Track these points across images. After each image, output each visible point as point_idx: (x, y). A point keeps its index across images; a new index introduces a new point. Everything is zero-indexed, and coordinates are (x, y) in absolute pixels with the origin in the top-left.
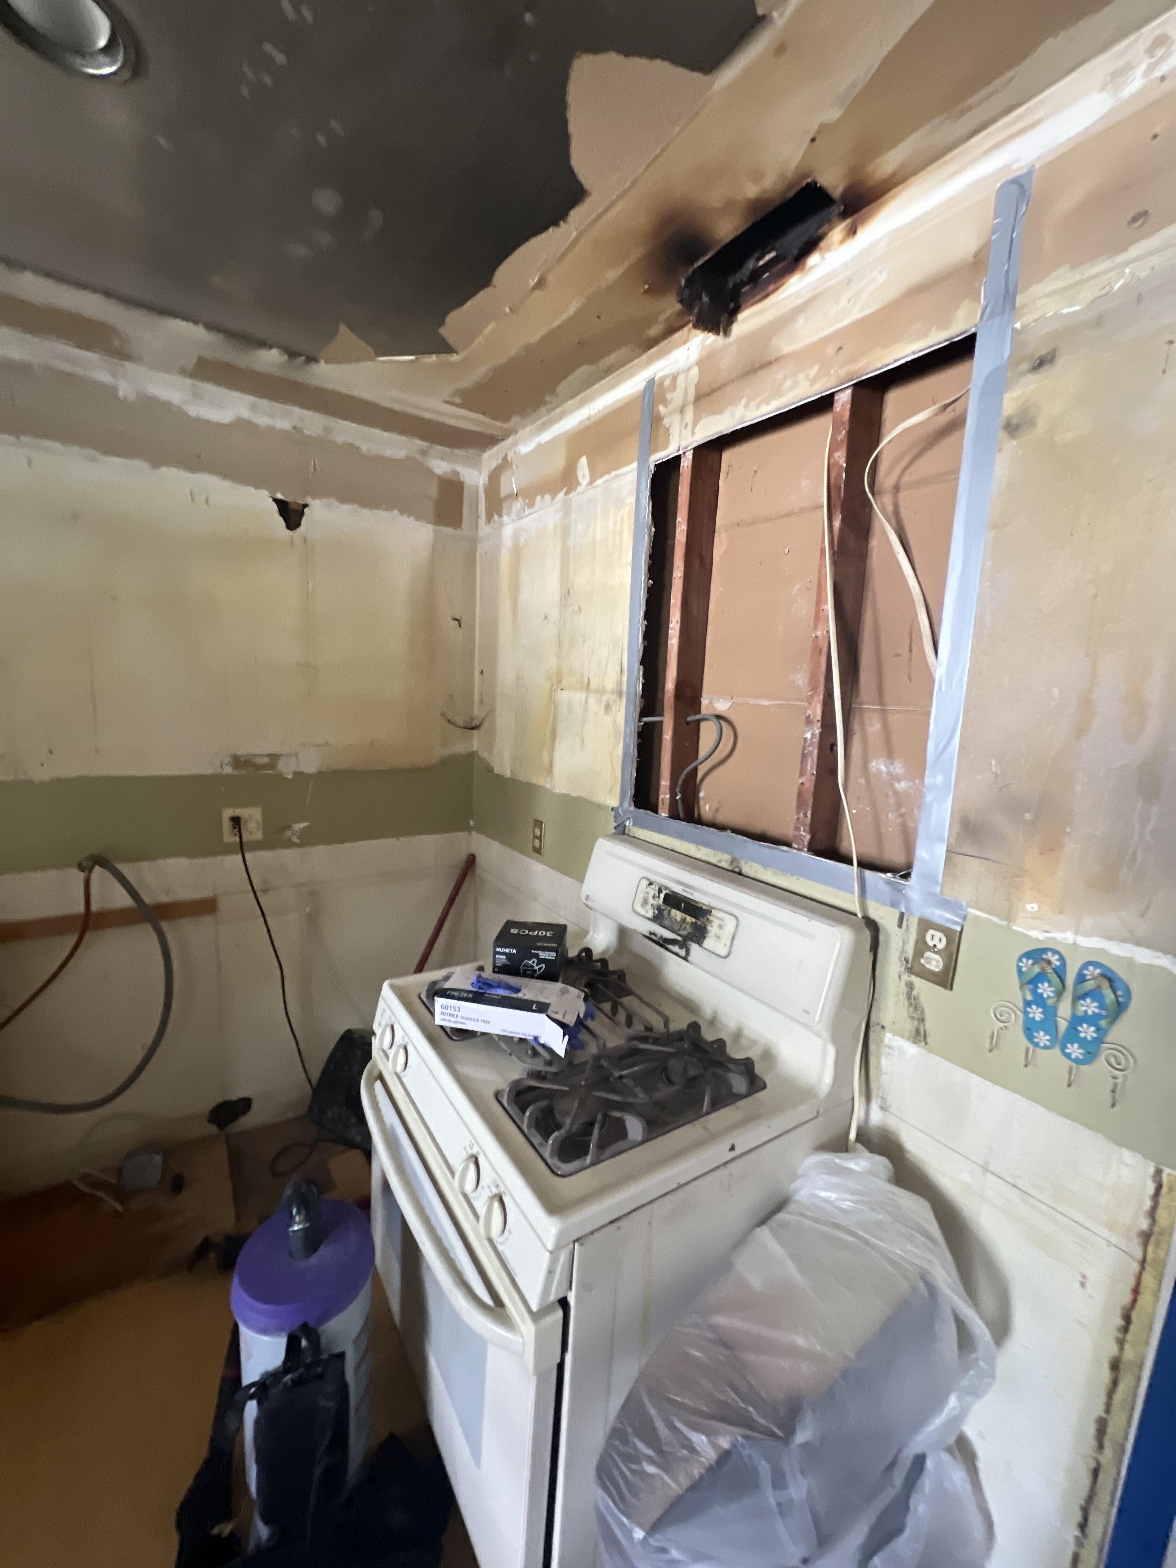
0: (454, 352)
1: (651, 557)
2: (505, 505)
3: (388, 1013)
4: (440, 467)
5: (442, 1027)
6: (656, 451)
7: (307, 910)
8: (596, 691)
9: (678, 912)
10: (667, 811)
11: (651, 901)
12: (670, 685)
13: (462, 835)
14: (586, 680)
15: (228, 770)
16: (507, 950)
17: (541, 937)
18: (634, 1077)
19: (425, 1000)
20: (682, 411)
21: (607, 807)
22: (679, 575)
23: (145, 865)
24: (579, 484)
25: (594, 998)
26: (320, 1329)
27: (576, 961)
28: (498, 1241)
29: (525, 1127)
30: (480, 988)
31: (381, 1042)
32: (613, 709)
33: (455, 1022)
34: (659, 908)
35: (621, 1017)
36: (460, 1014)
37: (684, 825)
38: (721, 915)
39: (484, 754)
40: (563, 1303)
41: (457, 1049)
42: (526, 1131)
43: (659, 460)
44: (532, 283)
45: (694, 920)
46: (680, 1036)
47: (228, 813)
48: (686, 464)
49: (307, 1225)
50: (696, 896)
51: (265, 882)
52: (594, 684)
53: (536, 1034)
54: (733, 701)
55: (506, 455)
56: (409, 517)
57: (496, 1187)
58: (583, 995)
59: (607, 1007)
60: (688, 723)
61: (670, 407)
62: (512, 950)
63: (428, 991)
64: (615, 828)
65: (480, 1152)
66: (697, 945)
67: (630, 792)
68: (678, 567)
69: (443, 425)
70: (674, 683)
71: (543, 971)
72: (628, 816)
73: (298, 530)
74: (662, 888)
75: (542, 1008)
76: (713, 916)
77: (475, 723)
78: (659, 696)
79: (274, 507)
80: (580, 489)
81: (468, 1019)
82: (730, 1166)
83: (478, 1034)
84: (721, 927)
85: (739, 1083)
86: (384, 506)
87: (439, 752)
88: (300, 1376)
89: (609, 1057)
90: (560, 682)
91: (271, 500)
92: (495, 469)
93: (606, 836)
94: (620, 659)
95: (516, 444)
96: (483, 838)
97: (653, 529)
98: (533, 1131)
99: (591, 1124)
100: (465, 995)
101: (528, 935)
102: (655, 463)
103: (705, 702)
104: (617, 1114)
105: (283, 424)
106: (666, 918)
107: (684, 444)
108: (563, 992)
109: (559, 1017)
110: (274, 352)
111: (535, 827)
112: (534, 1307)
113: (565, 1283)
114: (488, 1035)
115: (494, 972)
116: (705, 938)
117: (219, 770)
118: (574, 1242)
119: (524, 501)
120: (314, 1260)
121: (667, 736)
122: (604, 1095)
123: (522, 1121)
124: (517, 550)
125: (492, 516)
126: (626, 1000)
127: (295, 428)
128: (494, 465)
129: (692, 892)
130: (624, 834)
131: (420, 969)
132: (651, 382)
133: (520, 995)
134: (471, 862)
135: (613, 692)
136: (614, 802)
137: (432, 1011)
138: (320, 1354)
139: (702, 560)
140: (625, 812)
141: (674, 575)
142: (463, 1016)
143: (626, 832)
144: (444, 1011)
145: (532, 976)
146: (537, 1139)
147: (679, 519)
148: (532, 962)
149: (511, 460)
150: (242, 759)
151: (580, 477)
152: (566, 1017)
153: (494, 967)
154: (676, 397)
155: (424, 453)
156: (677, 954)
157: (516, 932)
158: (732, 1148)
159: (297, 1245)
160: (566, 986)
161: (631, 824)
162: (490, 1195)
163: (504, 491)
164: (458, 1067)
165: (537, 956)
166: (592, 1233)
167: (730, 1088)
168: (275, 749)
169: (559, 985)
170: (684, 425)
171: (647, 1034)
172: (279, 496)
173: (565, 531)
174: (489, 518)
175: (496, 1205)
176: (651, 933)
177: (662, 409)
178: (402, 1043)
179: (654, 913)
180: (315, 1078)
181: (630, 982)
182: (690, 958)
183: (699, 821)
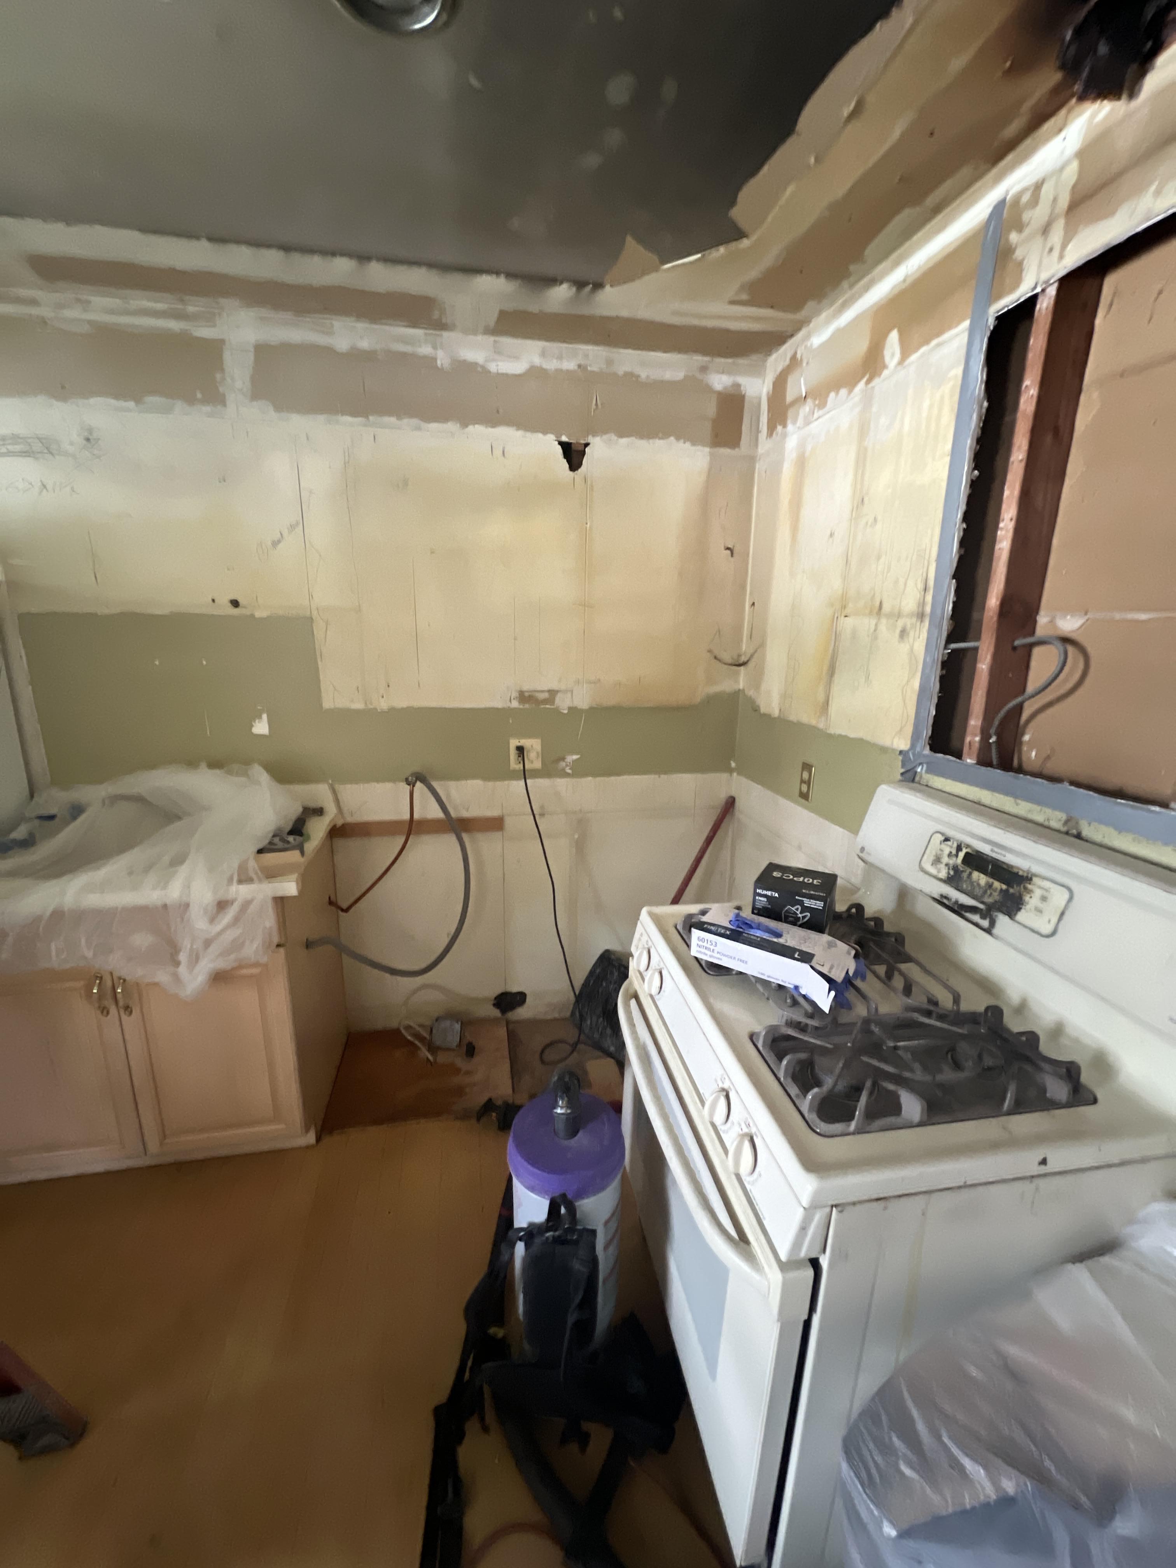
0: (745, 237)
1: (979, 441)
2: (790, 413)
3: (645, 938)
4: (720, 381)
5: (696, 958)
6: (999, 297)
7: (576, 836)
8: (889, 616)
9: (982, 876)
10: (975, 755)
11: (945, 859)
12: (993, 601)
13: (724, 776)
14: (878, 604)
15: (515, 704)
16: (769, 893)
17: (806, 883)
18: (914, 1052)
19: (681, 931)
20: (1045, 230)
21: (893, 750)
22: (1020, 457)
23: (452, 784)
24: (885, 367)
25: (866, 957)
26: (577, 1204)
27: (845, 915)
28: (746, 1179)
29: (781, 1075)
30: (738, 927)
31: (638, 964)
32: (912, 634)
33: (711, 956)
34: (955, 868)
35: (898, 982)
36: (716, 949)
37: (999, 773)
38: (1047, 884)
39: (751, 693)
40: (815, 1263)
41: (712, 983)
42: (782, 1079)
43: (1003, 308)
44: (846, 112)
45: (1004, 887)
46: (973, 1018)
47: (514, 743)
48: (1045, 305)
49: (569, 1111)
50: (1009, 859)
51: (542, 807)
52: (886, 608)
53: (797, 984)
54: (1087, 617)
55: (796, 353)
56: (684, 443)
57: (747, 1127)
58: (853, 952)
59: (881, 969)
60: (1015, 648)
61: (1027, 231)
62: (774, 893)
63: (685, 922)
64: (902, 774)
65: (732, 1087)
66: (1007, 918)
67: (927, 732)
68: (1020, 447)
69: (727, 331)
70: (1000, 597)
71: (806, 922)
72: (922, 760)
73: (580, 470)
74: (963, 845)
75: (806, 958)
76: (1034, 885)
77: (743, 659)
78: (975, 615)
79: (559, 450)
80: (886, 373)
81: (724, 955)
82: (1036, 1181)
83: (734, 973)
84: (1044, 899)
85: (1058, 1089)
86: (660, 435)
87: (705, 690)
88: (559, 1237)
89: (880, 1023)
90: (844, 607)
91: (557, 443)
92: (781, 373)
93: (890, 782)
94: (925, 575)
95: (808, 337)
96: (744, 780)
97: (986, 404)
98: (790, 1080)
99: (856, 1090)
100: (723, 931)
101: (792, 880)
102: (996, 315)
103: (1042, 619)
104: (891, 1087)
105: (570, 365)
106: (966, 881)
107: (1044, 276)
108: (830, 945)
109: (825, 970)
110: (565, 286)
111: (803, 770)
112: (783, 1257)
113: (818, 1246)
114: (744, 976)
115: (753, 913)
116: (1019, 909)
117: (508, 704)
118: (832, 1206)
119: (814, 403)
120: (573, 1142)
121: (984, 666)
122: (875, 1063)
123: (779, 1068)
124: (801, 462)
125: (775, 428)
126: (903, 967)
127: (579, 366)
128: (779, 369)
129: (1003, 853)
130: (913, 781)
131: (676, 901)
132: (1000, 206)
133: (781, 941)
134: (731, 803)
135: (911, 615)
136: (903, 744)
137: (688, 943)
138: (576, 1225)
139: (1056, 431)
140: (920, 754)
141: (1012, 459)
142: (720, 951)
143: (917, 779)
144: (700, 943)
145: (794, 923)
146: (794, 1090)
147: (1027, 382)
148: (796, 909)
149: (801, 357)
150: (527, 694)
151: (887, 359)
152: (834, 970)
153: (754, 908)
154: (1036, 216)
155: (704, 369)
156: (976, 925)
157: (779, 876)
158: (1044, 1162)
159: (560, 1126)
160: (834, 939)
161: (924, 771)
162: (741, 1132)
163: (789, 397)
164: (712, 1000)
165: (801, 903)
166: (854, 1204)
167: (1044, 1090)
168: (554, 686)
169: (825, 938)
170: (1047, 250)
171: (932, 1008)
172: (564, 439)
173: (863, 430)
174: (771, 430)
175: (747, 1145)
176: (942, 896)
177: (1014, 237)
178: (658, 967)
179: (949, 873)
180: (578, 985)
181: (910, 948)
182: (995, 931)
183: (1020, 770)
